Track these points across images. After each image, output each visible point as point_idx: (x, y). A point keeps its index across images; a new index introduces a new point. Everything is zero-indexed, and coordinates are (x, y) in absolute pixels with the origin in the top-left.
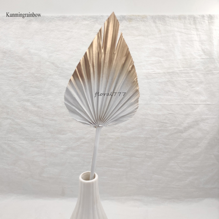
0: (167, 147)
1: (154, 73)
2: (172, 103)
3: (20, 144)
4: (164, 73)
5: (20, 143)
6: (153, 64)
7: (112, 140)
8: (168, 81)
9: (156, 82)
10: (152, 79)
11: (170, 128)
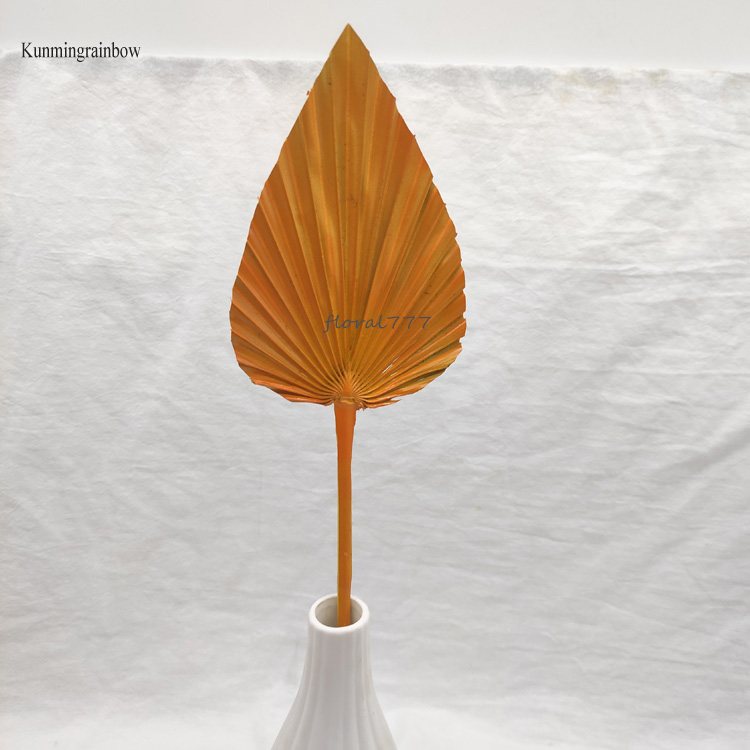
0: (651, 506)
1: (632, 273)
2: (682, 372)
3: (179, 481)
4: (666, 275)
5: (181, 478)
6: (632, 244)
7: (476, 479)
8: (676, 301)
9: (639, 304)
10: (626, 292)
11: (669, 448)
